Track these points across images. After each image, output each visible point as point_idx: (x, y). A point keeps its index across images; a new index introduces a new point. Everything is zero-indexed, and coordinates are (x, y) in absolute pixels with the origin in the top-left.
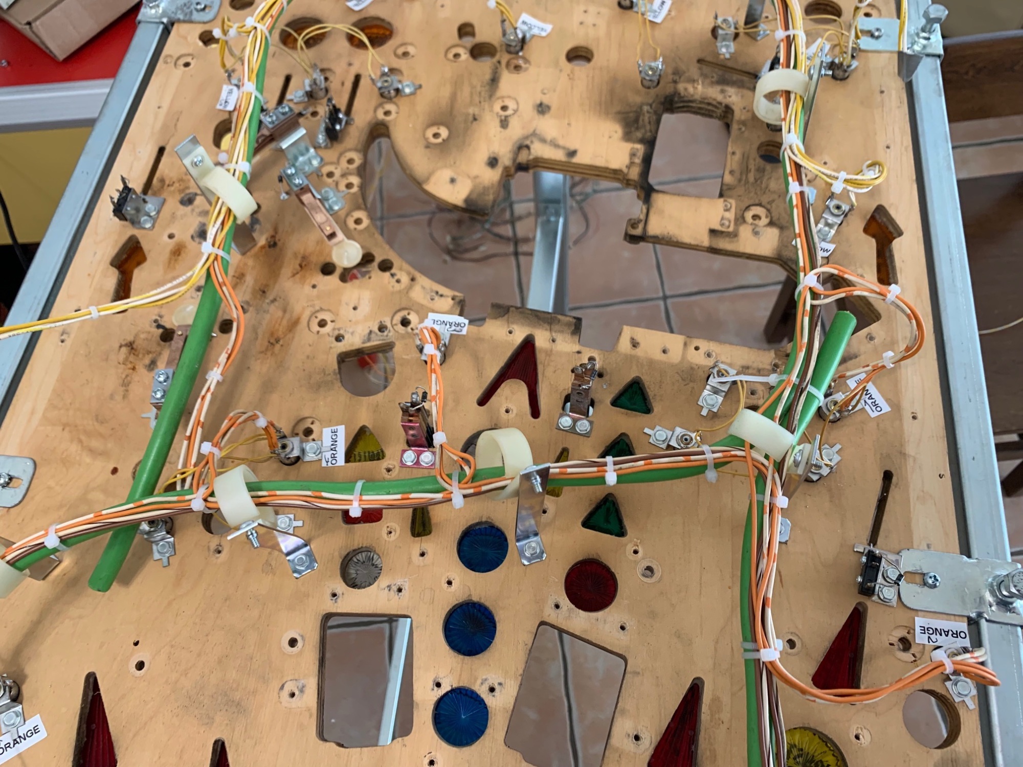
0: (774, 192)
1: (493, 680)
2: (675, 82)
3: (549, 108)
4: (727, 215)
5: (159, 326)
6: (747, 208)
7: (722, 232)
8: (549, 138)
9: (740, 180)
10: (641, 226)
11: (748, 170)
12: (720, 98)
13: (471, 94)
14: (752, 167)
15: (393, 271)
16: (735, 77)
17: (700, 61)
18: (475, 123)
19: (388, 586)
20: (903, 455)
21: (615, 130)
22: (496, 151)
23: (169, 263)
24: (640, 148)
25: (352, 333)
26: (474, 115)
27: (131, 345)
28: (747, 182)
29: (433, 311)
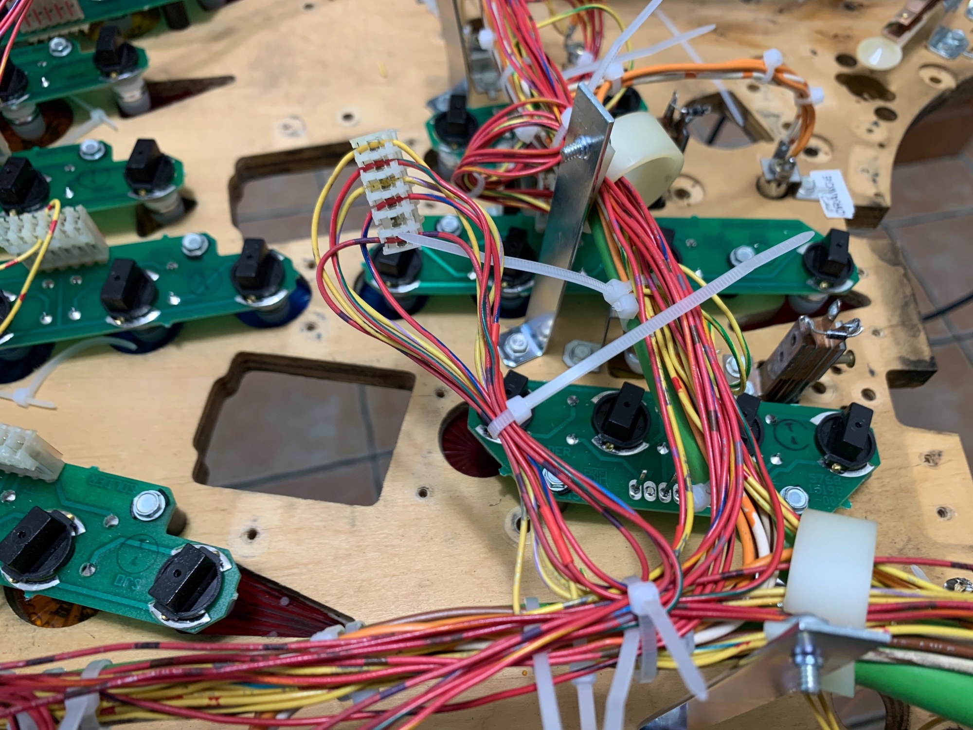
15: (882, 123)
29: (845, 176)
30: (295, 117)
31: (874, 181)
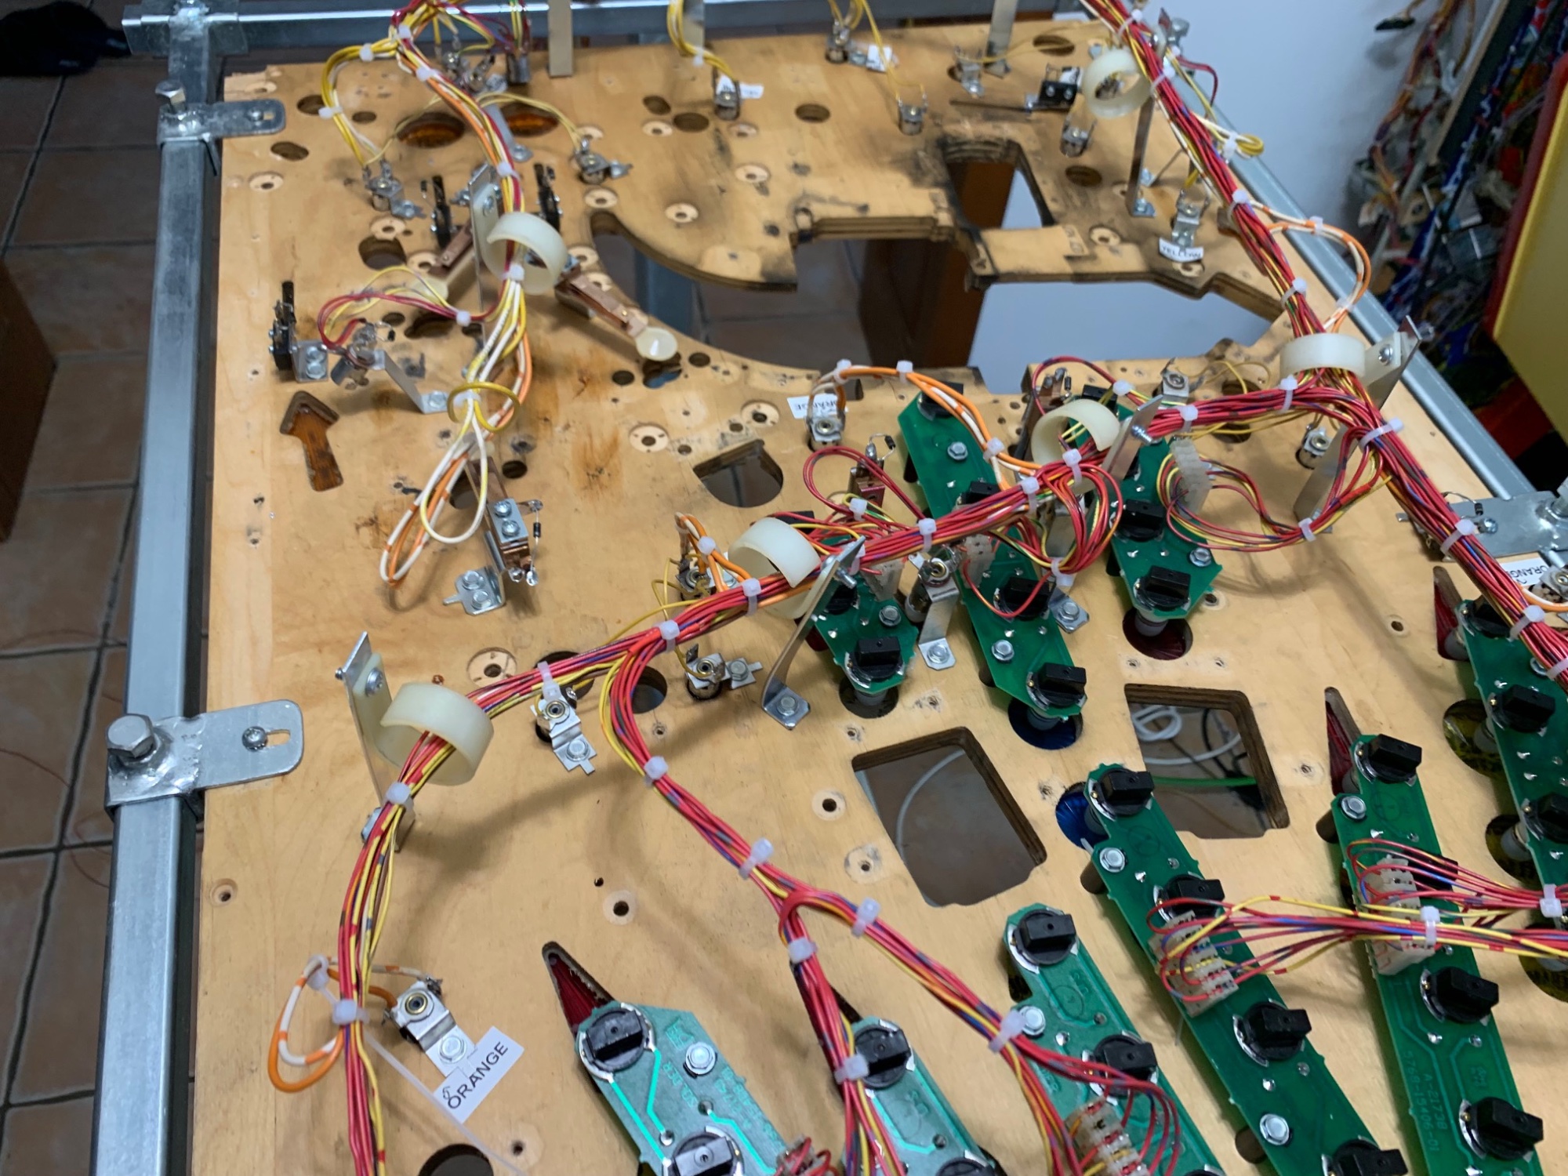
0: (1109, 212)
2: (938, 125)
3: (807, 167)
4: (1074, 240)
6: (1090, 231)
7: (1079, 257)
8: (827, 197)
10: (988, 265)
11: (1069, 196)
13: (703, 166)
14: (1071, 192)
16: (1001, 113)
17: (953, 103)
18: (724, 195)
19: (918, 703)
21: (899, 178)
22: (770, 218)
25: (699, 441)
26: (719, 188)
27: (372, 522)
30: (847, 863)
31: (792, 378)
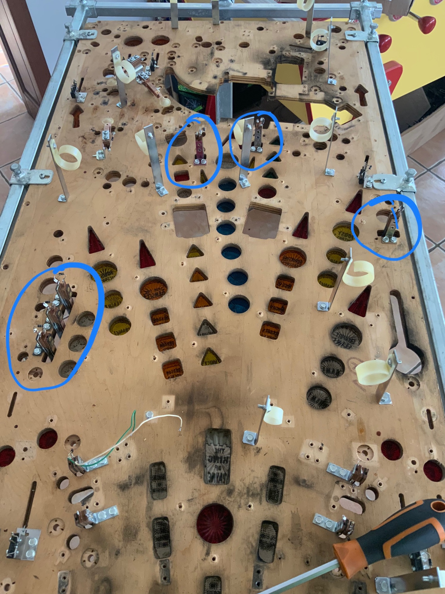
0: (321, 82)
1: (236, 218)
2: (281, 51)
3: (235, 61)
4: (305, 89)
5: (93, 131)
6: (312, 87)
7: (303, 94)
8: (236, 69)
9: (309, 79)
10: (274, 93)
11: (311, 76)
12: (299, 56)
13: (204, 58)
14: (312, 75)
15: (182, 110)
16: (304, 49)
17: (291, 45)
18: (206, 66)
19: (195, 197)
20: (372, 151)
21: (261, 66)
22: (216, 74)
23: (93, 112)
24: (271, 71)
25: (169, 129)
26: (206, 64)
27: (83, 137)
28: (311, 79)
